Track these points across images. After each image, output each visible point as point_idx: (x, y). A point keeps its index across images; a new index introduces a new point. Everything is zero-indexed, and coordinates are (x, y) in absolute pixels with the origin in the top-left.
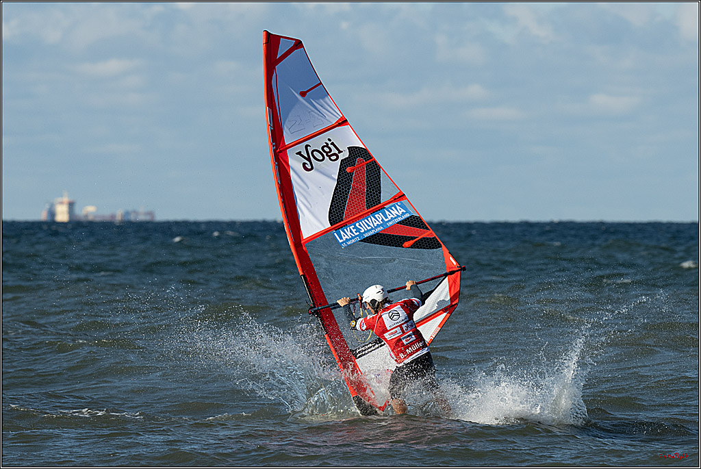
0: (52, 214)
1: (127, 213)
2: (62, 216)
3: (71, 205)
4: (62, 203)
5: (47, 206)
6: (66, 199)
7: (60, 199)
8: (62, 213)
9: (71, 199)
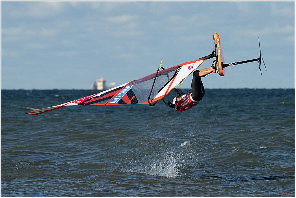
0: (95, 86)
3: (104, 82)
4: (100, 81)
5: (93, 83)
6: (102, 80)
7: (99, 80)
8: (100, 86)
9: (104, 80)
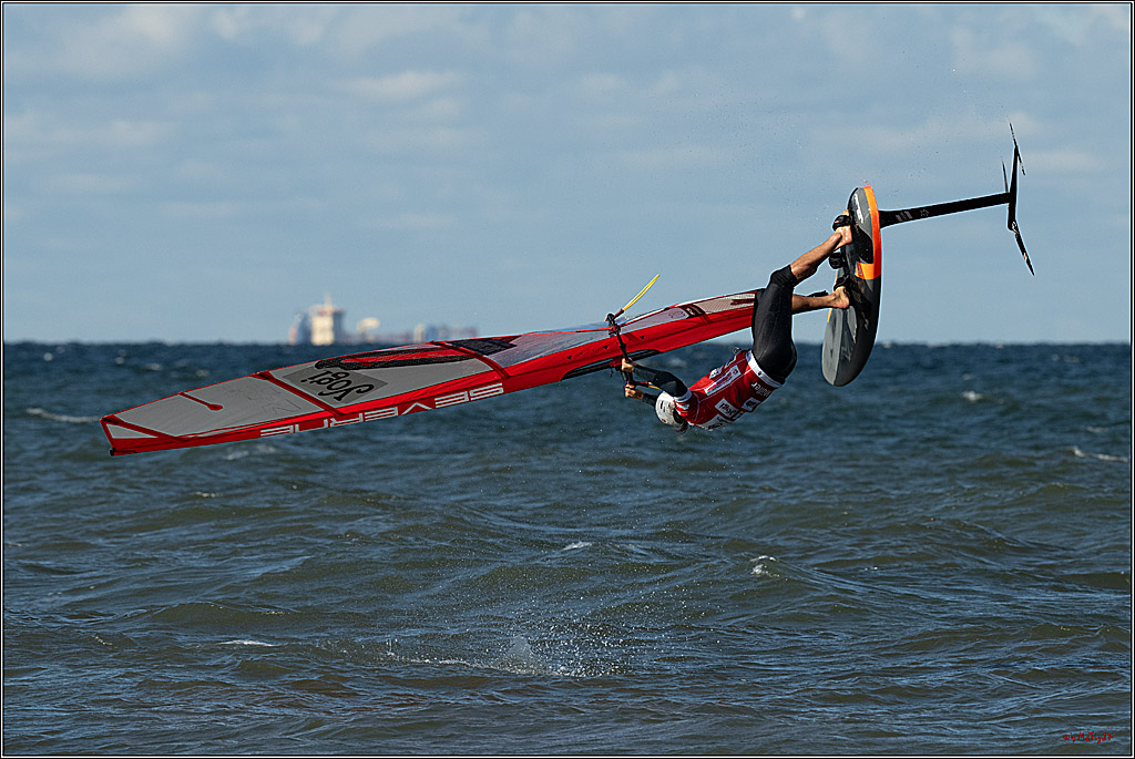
0: (306, 331)
1: (433, 330)
2: (322, 335)
3: (338, 317)
4: (322, 314)
5: (297, 320)
6: (329, 308)
7: (318, 307)
8: (323, 330)
9: (337, 307)
